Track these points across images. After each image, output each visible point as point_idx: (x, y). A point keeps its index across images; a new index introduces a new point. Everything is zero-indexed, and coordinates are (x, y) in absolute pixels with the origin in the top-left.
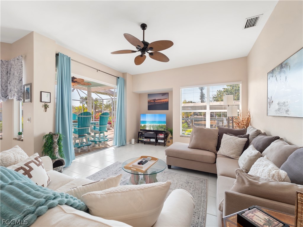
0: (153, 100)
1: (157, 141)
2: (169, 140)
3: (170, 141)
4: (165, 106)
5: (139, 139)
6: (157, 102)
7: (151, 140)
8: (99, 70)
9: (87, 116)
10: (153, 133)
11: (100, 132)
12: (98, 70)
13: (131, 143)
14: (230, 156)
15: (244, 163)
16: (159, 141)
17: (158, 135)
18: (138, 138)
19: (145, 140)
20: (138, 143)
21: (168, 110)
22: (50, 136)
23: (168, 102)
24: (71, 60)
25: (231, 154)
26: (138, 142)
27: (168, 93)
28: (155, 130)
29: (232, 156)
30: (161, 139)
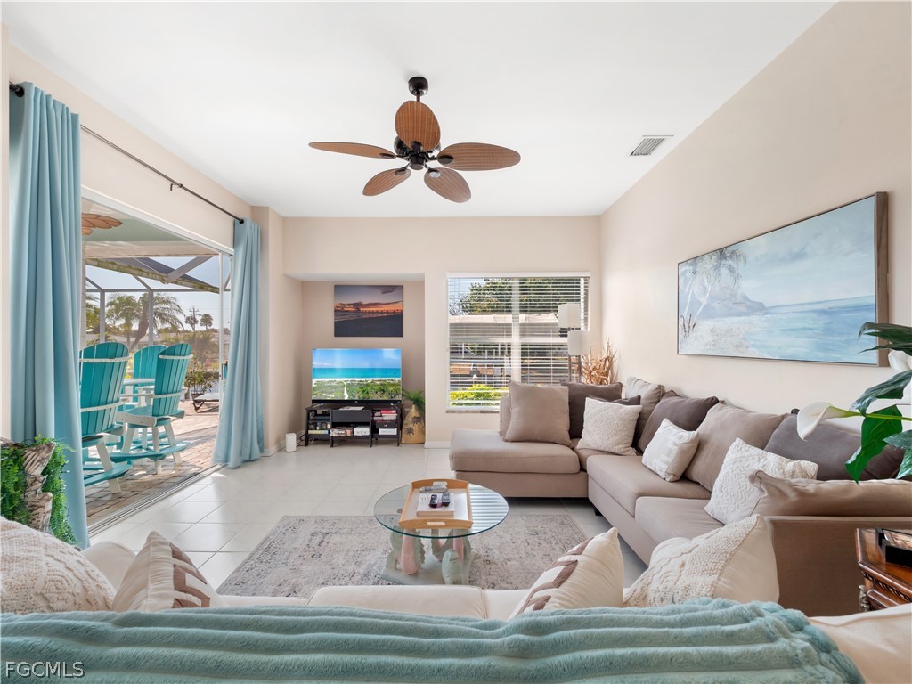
0: (354, 305)
1: (374, 430)
2: (411, 426)
3: (416, 427)
4: (391, 325)
5: (310, 432)
6: (366, 312)
7: (356, 430)
8: (181, 186)
9: (113, 361)
10: (360, 408)
11: (156, 418)
12: (173, 183)
13: (281, 448)
14: (612, 450)
15: (669, 460)
16: (382, 432)
17: (377, 414)
18: (308, 429)
19: (335, 433)
20: (307, 445)
21: (401, 335)
22: (10, 457)
23: (402, 312)
24: (80, 127)
25: (616, 445)
26: (307, 440)
27: (402, 287)
28: (357, 398)
29: (616, 449)
30: (388, 424)
